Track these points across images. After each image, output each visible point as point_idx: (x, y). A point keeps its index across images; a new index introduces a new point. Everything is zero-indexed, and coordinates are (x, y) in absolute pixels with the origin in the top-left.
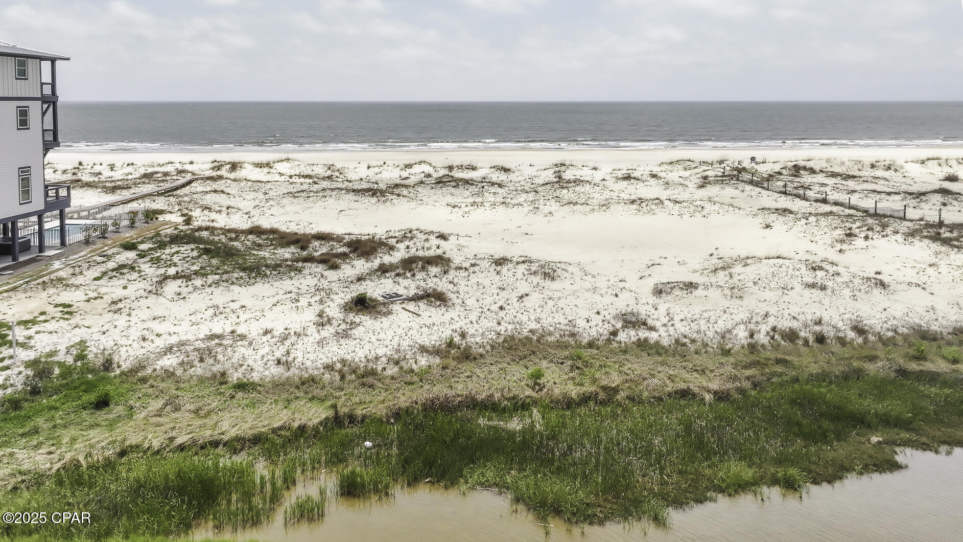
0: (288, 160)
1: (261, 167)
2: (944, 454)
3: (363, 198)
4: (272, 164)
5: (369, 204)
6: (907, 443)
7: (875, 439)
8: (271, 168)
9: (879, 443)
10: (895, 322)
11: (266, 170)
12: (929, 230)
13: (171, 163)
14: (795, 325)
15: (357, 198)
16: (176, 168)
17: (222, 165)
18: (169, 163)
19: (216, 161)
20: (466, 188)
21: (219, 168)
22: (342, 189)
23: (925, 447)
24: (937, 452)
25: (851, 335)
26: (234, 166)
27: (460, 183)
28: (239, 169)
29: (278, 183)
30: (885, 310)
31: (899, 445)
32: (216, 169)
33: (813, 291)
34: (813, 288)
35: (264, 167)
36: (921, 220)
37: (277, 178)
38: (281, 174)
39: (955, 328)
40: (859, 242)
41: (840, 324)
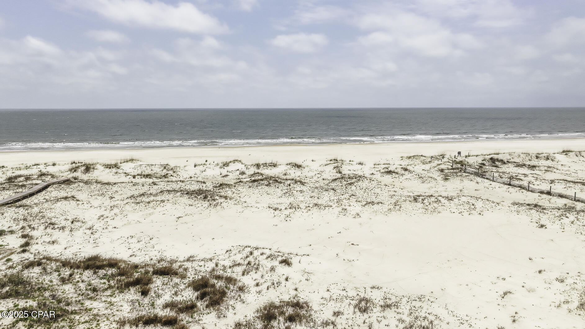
0: (132, 160)
1: (110, 168)
3: (197, 202)
4: (119, 164)
5: (202, 208)
8: (118, 168)
11: (114, 170)
13: (37, 165)
15: (191, 202)
16: (39, 170)
17: (78, 167)
18: (35, 165)
19: (74, 162)
20: (277, 186)
21: (75, 170)
22: (177, 191)
26: (88, 168)
27: (271, 182)
28: (92, 170)
29: (123, 185)
32: (73, 170)
35: (113, 167)
37: (123, 179)
38: (127, 174)
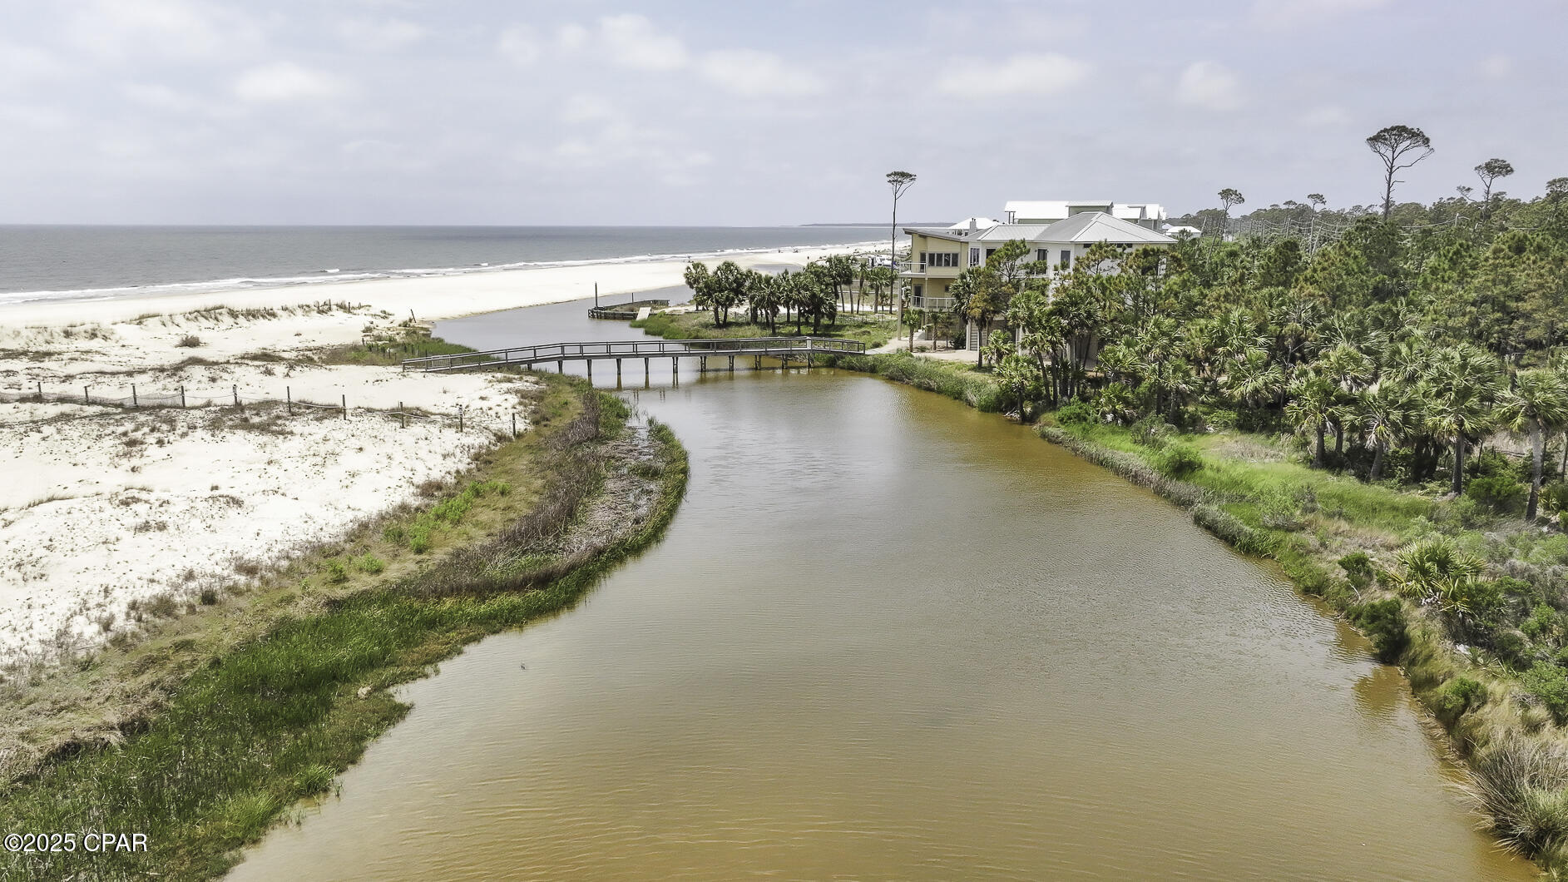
2: (433, 675)
6: (395, 681)
7: (363, 691)
9: (369, 693)
10: (279, 547)
12: (230, 417)
14: (157, 590)
23: (412, 676)
24: (426, 676)
25: (242, 579)
30: (258, 534)
31: (388, 686)
33: (150, 534)
34: (147, 530)
36: (208, 404)
39: (346, 534)
40: (153, 451)
41: (218, 570)
